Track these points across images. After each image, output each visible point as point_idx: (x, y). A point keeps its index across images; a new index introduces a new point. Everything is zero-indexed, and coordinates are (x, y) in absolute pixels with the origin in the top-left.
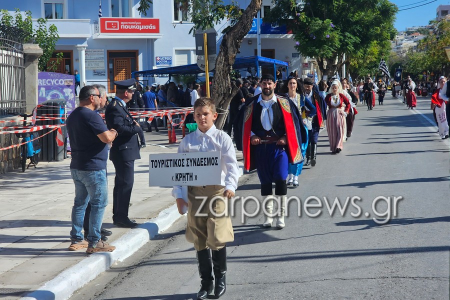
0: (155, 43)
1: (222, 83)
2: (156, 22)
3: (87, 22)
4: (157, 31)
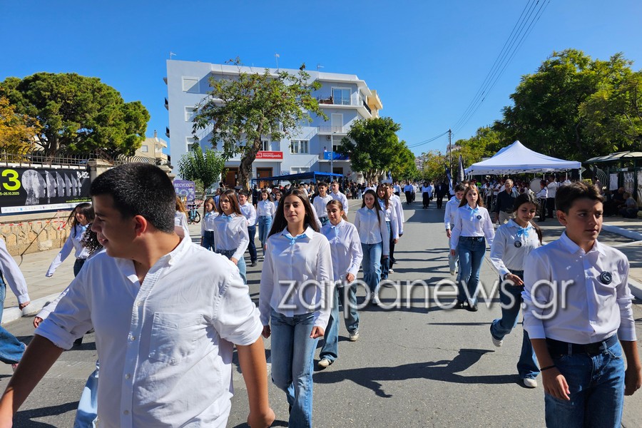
0: (281, 164)
2: (281, 154)
4: (282, 158)
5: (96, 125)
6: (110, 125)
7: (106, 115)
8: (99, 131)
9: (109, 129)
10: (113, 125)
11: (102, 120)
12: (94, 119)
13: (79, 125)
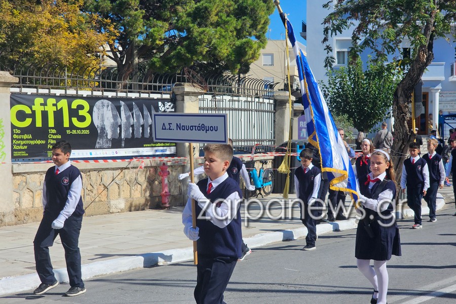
1: (400, 130)
3: (442, 65)
5: (191, 25)
6: (212, 24)
7: (206, 8)
8: (195, 34)
9: (210, 30)
10: (217, 25)
11: (200, 16)
12: (189, 15)
13: (167, 25)
